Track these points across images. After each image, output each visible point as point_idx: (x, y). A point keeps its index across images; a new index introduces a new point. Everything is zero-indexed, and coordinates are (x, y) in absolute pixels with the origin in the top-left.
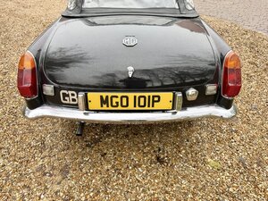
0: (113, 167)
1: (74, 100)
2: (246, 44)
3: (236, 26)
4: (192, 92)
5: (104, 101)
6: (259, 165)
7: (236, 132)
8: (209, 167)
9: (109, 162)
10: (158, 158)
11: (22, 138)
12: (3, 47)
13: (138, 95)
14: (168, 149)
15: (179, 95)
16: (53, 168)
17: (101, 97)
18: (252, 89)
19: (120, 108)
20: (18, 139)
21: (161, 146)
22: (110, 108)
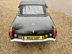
0: (30, 51)
1: (21, 38)
2: (62, 17)
3: (60, 11)
4: (46, 36)
5: (28, 38)
6: (62, 50)
7: (58, 41)
8: (51, 50)
9: (29, 50)
10: (40, 48)
11: (8, 44)
12: (1, 18)
13: (35, 37)
14: (42, 46)
15: (44, 37)
16: (16, 51)
17: (27, 37)
18: (62, 30)
19: (31, 39)
20: (7, 44)
21: (41, 45)
22: (29, 39)
